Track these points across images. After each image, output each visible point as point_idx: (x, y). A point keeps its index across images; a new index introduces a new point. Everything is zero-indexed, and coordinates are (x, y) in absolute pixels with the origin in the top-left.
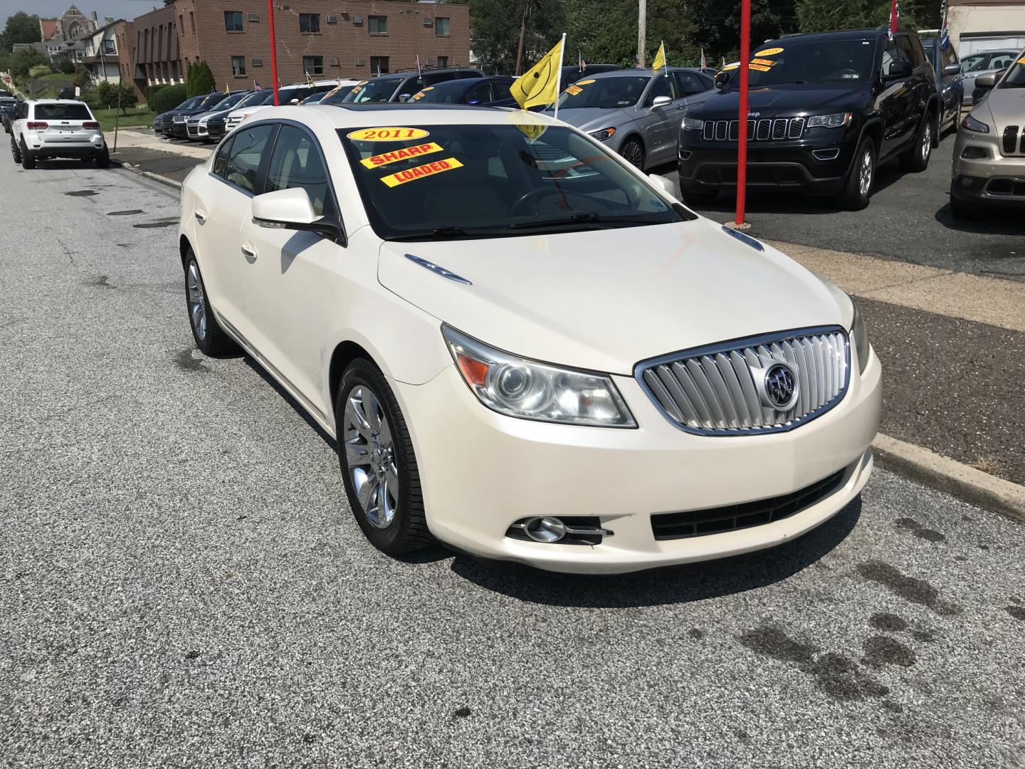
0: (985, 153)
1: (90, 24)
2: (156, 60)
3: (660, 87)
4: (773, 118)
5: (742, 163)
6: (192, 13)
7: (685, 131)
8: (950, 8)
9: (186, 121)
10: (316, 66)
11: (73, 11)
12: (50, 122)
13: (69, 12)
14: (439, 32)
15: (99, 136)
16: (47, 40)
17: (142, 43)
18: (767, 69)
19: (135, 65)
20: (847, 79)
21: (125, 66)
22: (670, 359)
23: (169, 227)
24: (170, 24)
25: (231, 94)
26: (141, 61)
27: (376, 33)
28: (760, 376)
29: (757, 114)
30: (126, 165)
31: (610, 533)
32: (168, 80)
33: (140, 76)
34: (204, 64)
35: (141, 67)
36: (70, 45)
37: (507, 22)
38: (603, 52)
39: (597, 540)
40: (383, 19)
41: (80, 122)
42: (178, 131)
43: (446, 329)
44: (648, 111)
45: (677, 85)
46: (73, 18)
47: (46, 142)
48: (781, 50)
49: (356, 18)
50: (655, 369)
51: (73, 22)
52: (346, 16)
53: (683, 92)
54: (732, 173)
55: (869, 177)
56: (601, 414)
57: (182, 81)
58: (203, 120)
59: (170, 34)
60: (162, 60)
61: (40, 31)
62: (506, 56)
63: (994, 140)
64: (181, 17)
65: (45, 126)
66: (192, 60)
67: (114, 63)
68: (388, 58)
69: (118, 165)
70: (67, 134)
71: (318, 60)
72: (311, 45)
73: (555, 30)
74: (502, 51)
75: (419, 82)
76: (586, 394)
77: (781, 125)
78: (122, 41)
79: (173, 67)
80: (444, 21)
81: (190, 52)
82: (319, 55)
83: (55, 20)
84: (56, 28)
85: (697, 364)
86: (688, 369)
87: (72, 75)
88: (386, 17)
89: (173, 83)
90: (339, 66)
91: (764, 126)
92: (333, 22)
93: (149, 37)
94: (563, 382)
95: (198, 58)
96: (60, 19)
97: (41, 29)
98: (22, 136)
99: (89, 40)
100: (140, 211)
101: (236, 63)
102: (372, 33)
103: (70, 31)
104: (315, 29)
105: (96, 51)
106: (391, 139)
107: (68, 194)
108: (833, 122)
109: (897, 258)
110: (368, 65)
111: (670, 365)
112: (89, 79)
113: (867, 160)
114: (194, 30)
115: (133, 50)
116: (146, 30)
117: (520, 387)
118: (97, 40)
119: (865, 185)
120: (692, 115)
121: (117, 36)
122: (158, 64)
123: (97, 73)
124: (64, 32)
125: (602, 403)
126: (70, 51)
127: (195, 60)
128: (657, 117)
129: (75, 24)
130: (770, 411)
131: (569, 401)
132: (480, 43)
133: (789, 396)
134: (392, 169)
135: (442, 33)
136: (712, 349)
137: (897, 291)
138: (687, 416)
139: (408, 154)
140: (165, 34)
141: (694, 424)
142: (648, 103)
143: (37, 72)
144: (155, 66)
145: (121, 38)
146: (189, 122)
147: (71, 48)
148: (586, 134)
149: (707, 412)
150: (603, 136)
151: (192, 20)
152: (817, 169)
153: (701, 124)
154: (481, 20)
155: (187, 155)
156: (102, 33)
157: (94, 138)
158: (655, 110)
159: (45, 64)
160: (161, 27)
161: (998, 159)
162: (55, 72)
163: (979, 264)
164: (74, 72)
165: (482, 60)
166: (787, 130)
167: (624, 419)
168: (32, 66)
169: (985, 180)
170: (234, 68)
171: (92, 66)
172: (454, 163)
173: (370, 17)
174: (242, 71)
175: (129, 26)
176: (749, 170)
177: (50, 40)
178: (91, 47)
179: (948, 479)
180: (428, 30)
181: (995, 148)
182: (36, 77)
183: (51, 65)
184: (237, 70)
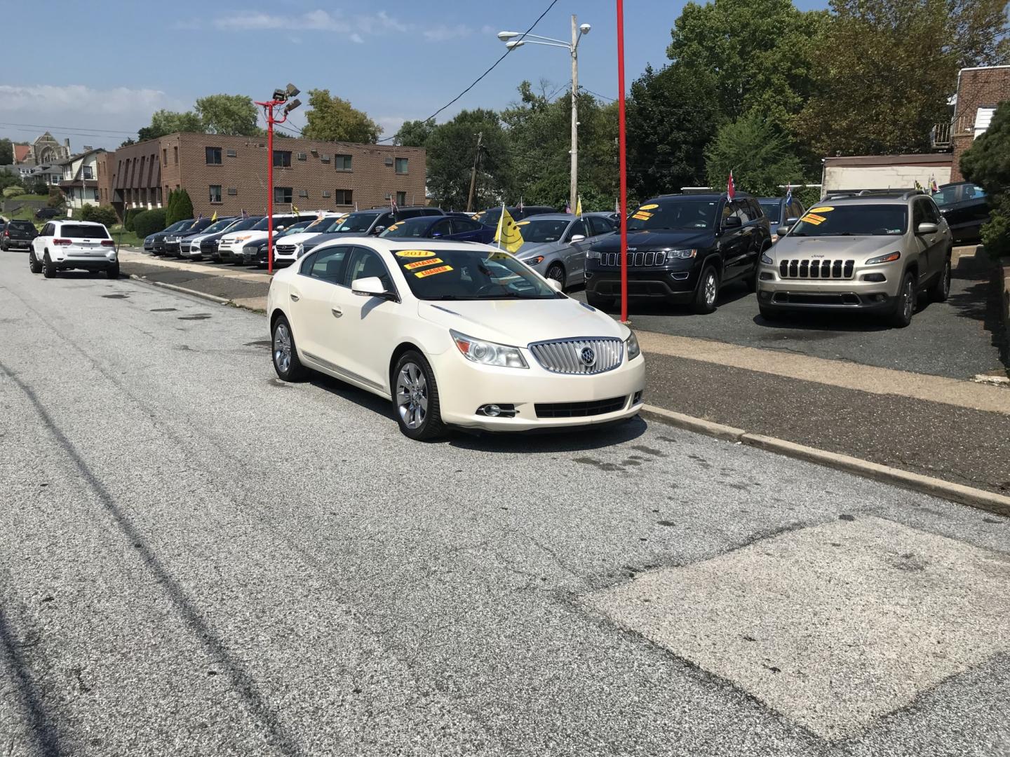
0: (771, 277)
1: (62, 149)
2: (136, 185)
3: (578, 228)
4: (656, 252)
5: (624, 281)
6: (176, 148)
7: (589, 260)
8: (827, 169)
9: (178, 241)
10: (286, 195)
11: (47, 137)
12: (74, 240)
13: (43, 138)
14: (398, 171)
15: (113, 252)
16: (18, 163)
17: (123, 170)
18: (646, 219)
19: (113, 191)
20: (698, 228)
21: (104, 191)
22: (543, 343)
23: (206, 320)
24: (153, 156)
25: (219, 220)
26: (121, 187)
27: (342, 169)
28: (579, 352)
29: (635, 249)
30: (134, 276)
31: (518, 412)
32: (145, 204)
33: (117, 199)
34: (184, 192)
35: (120, 192)
36: (44, 168)
37: (458, 164)
38: (543, 194)
39: (513, 415)
40: (348, 158)
41: (99, 241)
42: (170, 249)
43: (452, 331)
44: (568, 245)
45: (592, 226)
46: (46, 144)
47: (69, 256)
48: (656, 206)
49: (324, 156)
50: (536, 346)
51: (46, 148)
52: (315, 154)
53: (594, 233)
54: (618, 288)
55: (714, 292)
56: (515, 364)
57: (159, 206)
58: (196, 241)
59: (152, 164)
60: (142, 186)
61: (12, 155)
62: (457, 193)
63: (775, 268)
64: (165, 150)
65: (69, 242)
66: (173, 188)
67: (93, 188)
68: (351, 191)
69: (127, 277)
70: (87, 250)
71: (288, 191)
72: (282, 177)
73: (502, 171)
74: (454, 188)
75: (390, 216)
76: (509, 355)
77: (650, 256)
78: (102, 169)
79: (153, 193)
80: (403, 161)
81: (171, 179)
82: (290, 186)
83: (26, 144)
84: (29, 152)
85: (553, 345)
86: (550, 347)
87: (45, 196)
88: (351, 156)
89: (150, 207)
90: (307, 197)
91: (640, 257)
92: (303, 159)
93: (131, 166)
94: (500, 351)
95: (178, 186)
96: (33, 144)
97: (14, 153)
98: (46, 251)
99: (67, 165)
100: (174, 309)
101: (213, 191)
102: (338, 169)
103: (42, 156)
104: (287, 164)
105: (74, 175)
106: (417, 256)
107: (105, 296)
108: (685, 255)
109: (717, 340)
110: (334, 197)
111: (543, 345)
112: (64, 201)
113: (711, 281)
114: (177, 161)
115: (113, 176)
116: (128, 160)
117: (483, 353)
118: (76, 166)
119: (711, 299)
120: (594, 249)
121: (98, 164)
122: (137, 190)
123: (73, 196)
124: (36, 157)
125: (515, 360)
126: (45, 174)
127: (175, 187)
128: (574, 249)
129: (47, 149)
130: (583, 366)
131: (503, 358)
132: (434, 181)
133: (591, 361)
134: (419, 270)
135: (401, 171)
136: (560, 341)
137: (705, 355)
138: (550, 366)
139: (426, 263)
140: (147, 164)
141: (552, 368)
142: (568, 240)
143: (11, 192)
144: (133, 192)
145: (102, 166)
146: (182, 242)
147: (47, 171)
148: (520, 260)
149: (557, 364)
150: (534, 262)
151: (176, 155)
152: (676, 286)
153: (599, 255)
154: (435, 161)
155: (185, 269)
156: (82, 160)
157: (110, 253)
158: (573, 244)
159: (19, 185)
160: (144, 158)
161: (778, 279)
162: (28, 193)
163: (762, 343)
164: (47, 193)
165: (436, 195)
166: (655, 259)
167: (524, 364)
168: (6, 186)
169: (773, 293)
170: (211, 196)
171: (70, 189)
172: (449, 268)
173: (337, 156)
174: (218, 198)
175: (111, 155)
176: (629, 285)
177: (22, 163)
178: (69, 172)
179: (687, 423)
180: (388, 168)
181: (776, 274)
182: (10, 197)
183: (24, 186)
184: (214, 198)
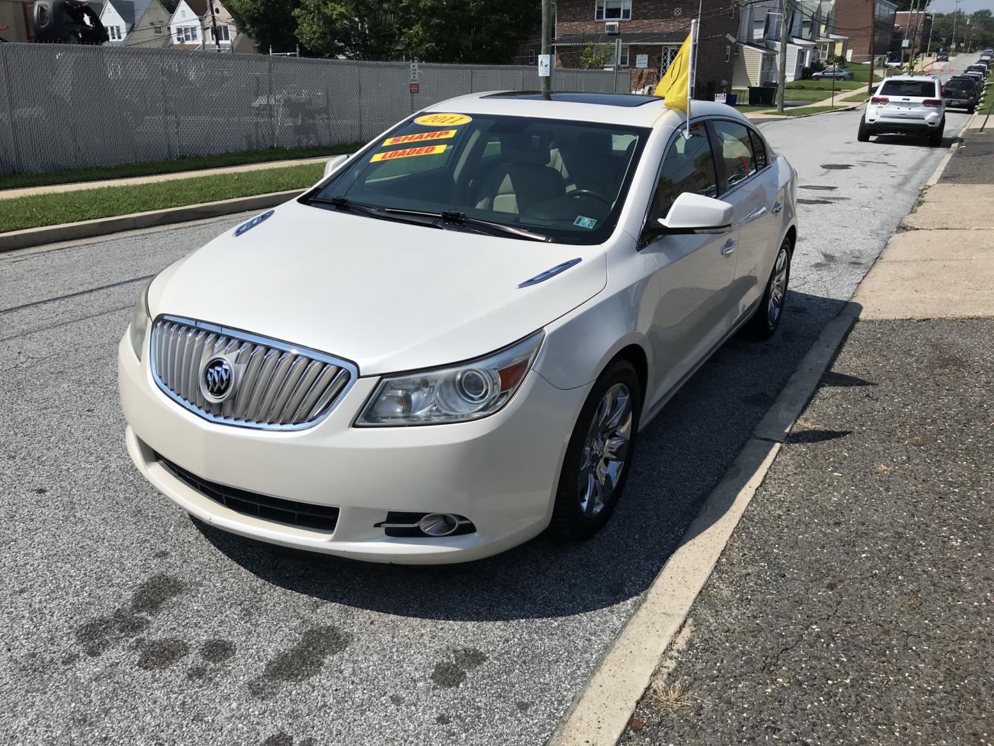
12: (892, 98)
15: (937, 115)
30: (955, 145)
41: (921, 99)
47: (881, 117)
65: (886, 101)
69: (945, 145)
70: (904, 110)
139: (424, 137)
157: (931, 116)
